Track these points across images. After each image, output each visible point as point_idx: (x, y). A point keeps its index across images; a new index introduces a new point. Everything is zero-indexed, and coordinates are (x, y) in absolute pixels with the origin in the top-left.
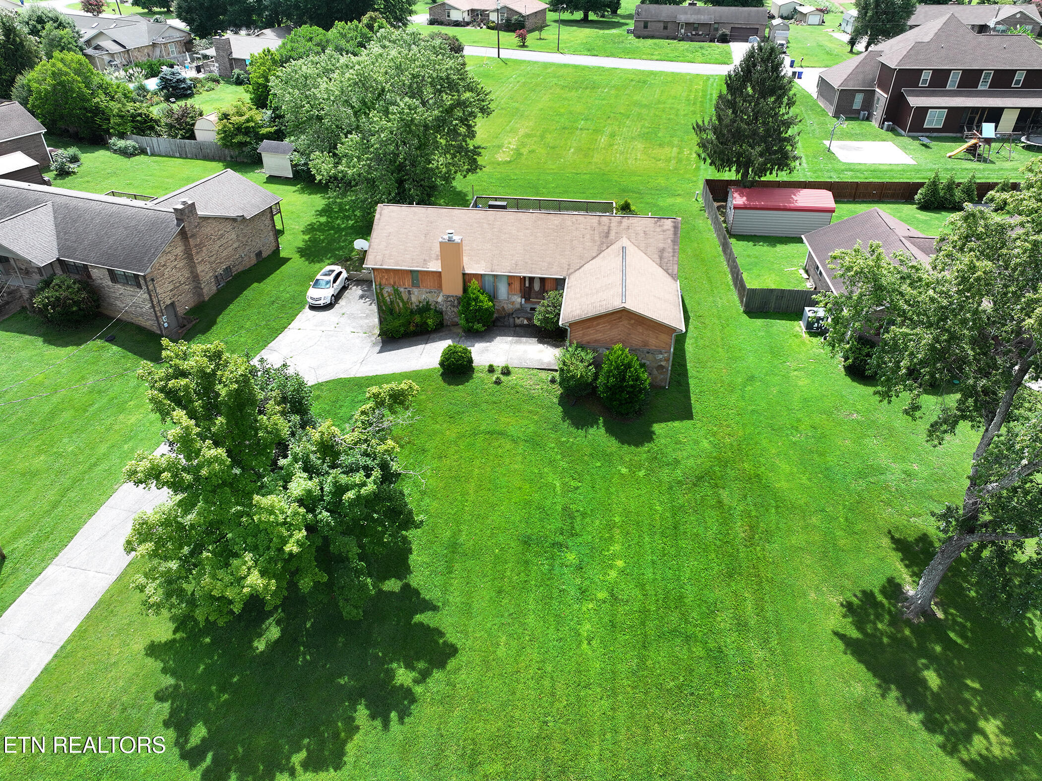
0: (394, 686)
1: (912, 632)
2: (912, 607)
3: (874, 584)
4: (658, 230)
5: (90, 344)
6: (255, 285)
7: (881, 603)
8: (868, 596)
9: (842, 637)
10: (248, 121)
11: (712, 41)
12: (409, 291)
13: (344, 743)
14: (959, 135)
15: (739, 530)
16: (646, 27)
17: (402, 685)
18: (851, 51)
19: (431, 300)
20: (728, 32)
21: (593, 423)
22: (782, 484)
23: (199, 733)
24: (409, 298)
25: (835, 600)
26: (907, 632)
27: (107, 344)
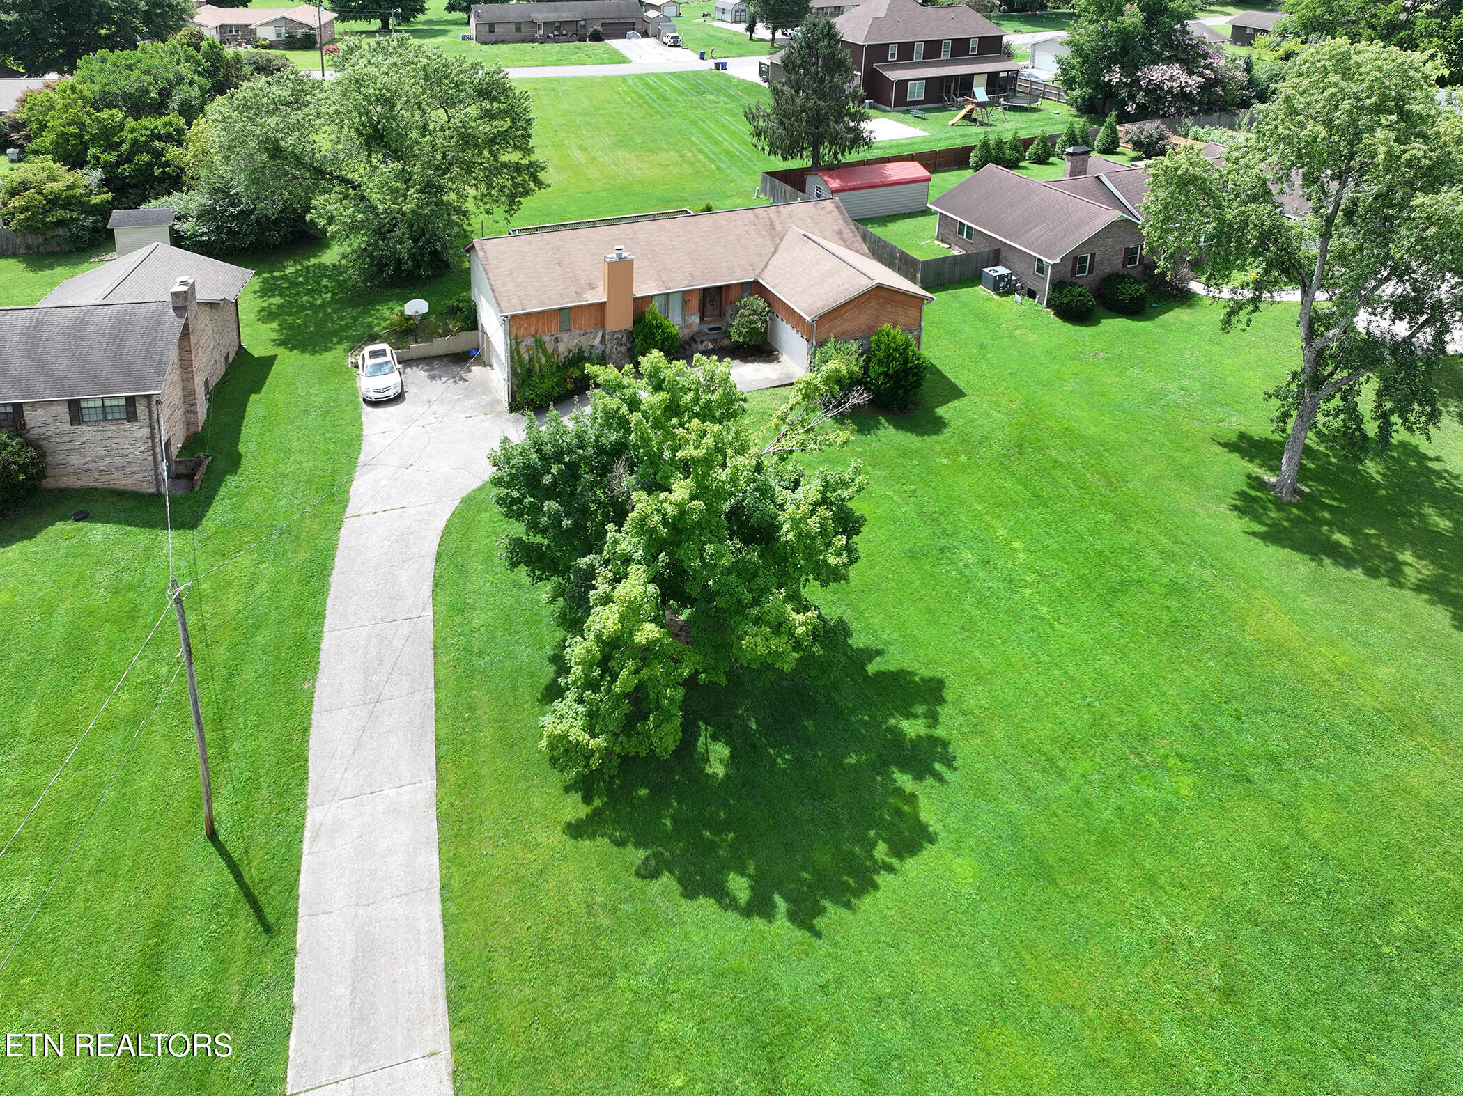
0: (911, 741)
1: (1298, 508)
2: (1284, 490)
3: (1241, 484)
4: (822, 212)
5: (50, 531)
6: (253, 397)
7: (1257, 497)
8: (1242, 495)
9: (1254, 534)
10: (69, 188)
11: (582, 39)
12: (556, 338)
13: (916, 817)
14: (940, 105)
15: (1093, 480)
16: (492, 31)
17: (919, 736)
18: (751, 38)
19: (585, 344)
20: (599, 28)
21: (877, 425)
22: (1092, 431)
23: (740, 886)
24: (556, 349)
25: (1223, 509)
26: (1295, 511)
27: (80, 524)
